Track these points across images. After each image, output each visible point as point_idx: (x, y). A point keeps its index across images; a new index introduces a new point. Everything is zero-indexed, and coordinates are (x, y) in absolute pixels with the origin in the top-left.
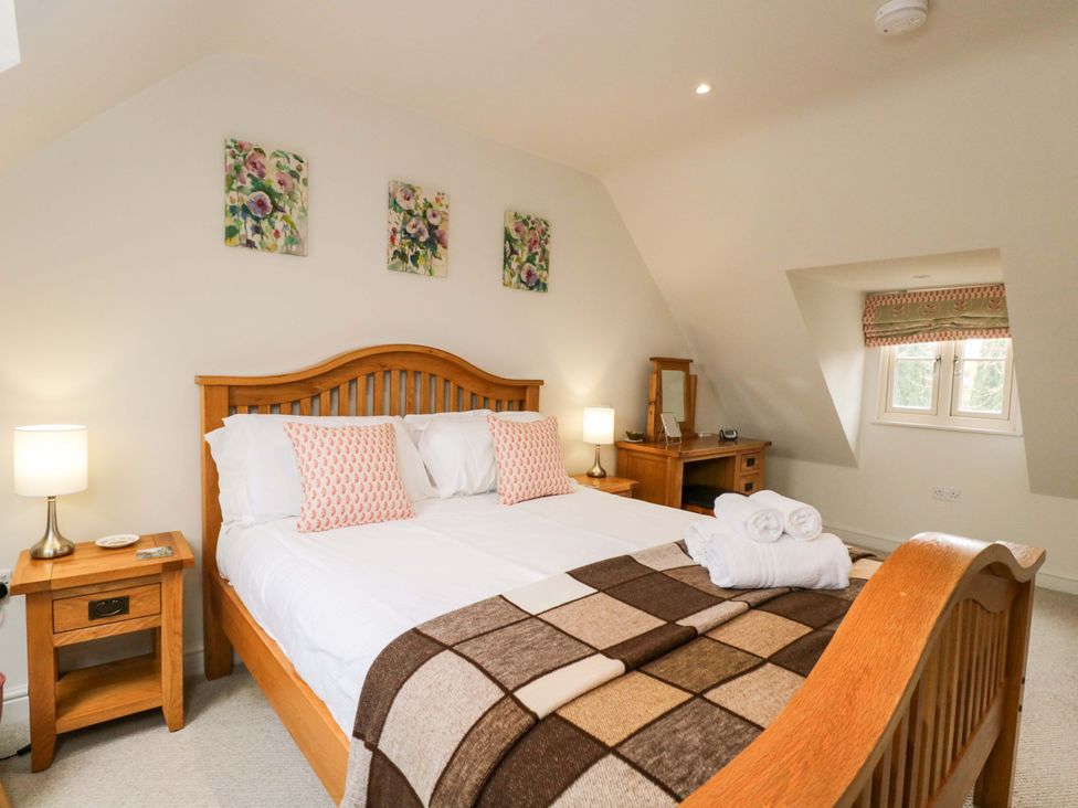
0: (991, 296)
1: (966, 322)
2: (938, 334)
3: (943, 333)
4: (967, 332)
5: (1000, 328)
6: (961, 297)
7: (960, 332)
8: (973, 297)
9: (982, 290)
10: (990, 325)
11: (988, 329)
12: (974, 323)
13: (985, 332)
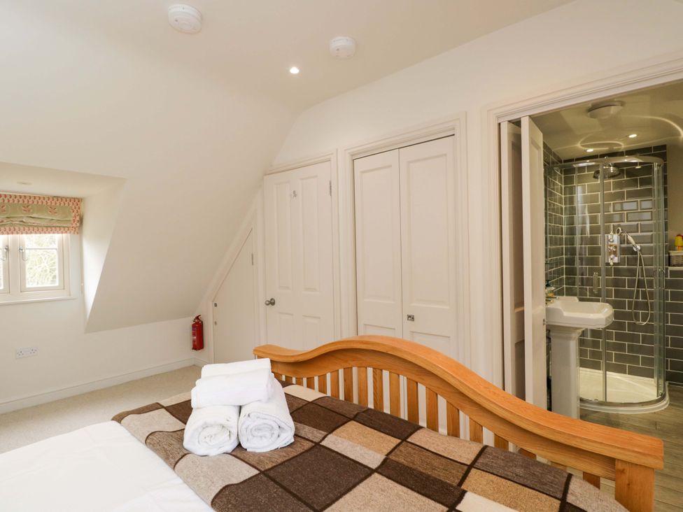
0: (49, 204)
1: (33, 221)
2: (7, 228)
3: (12, 228)
4: (31, 228)
5: (55, 227)
6: (26, 202)
7: (27, 228)
8: (35, 203)
9: (42, 199)
10: (49, 225)
11: (47, 227)
12: (38, 222)
13: (45, 229)
